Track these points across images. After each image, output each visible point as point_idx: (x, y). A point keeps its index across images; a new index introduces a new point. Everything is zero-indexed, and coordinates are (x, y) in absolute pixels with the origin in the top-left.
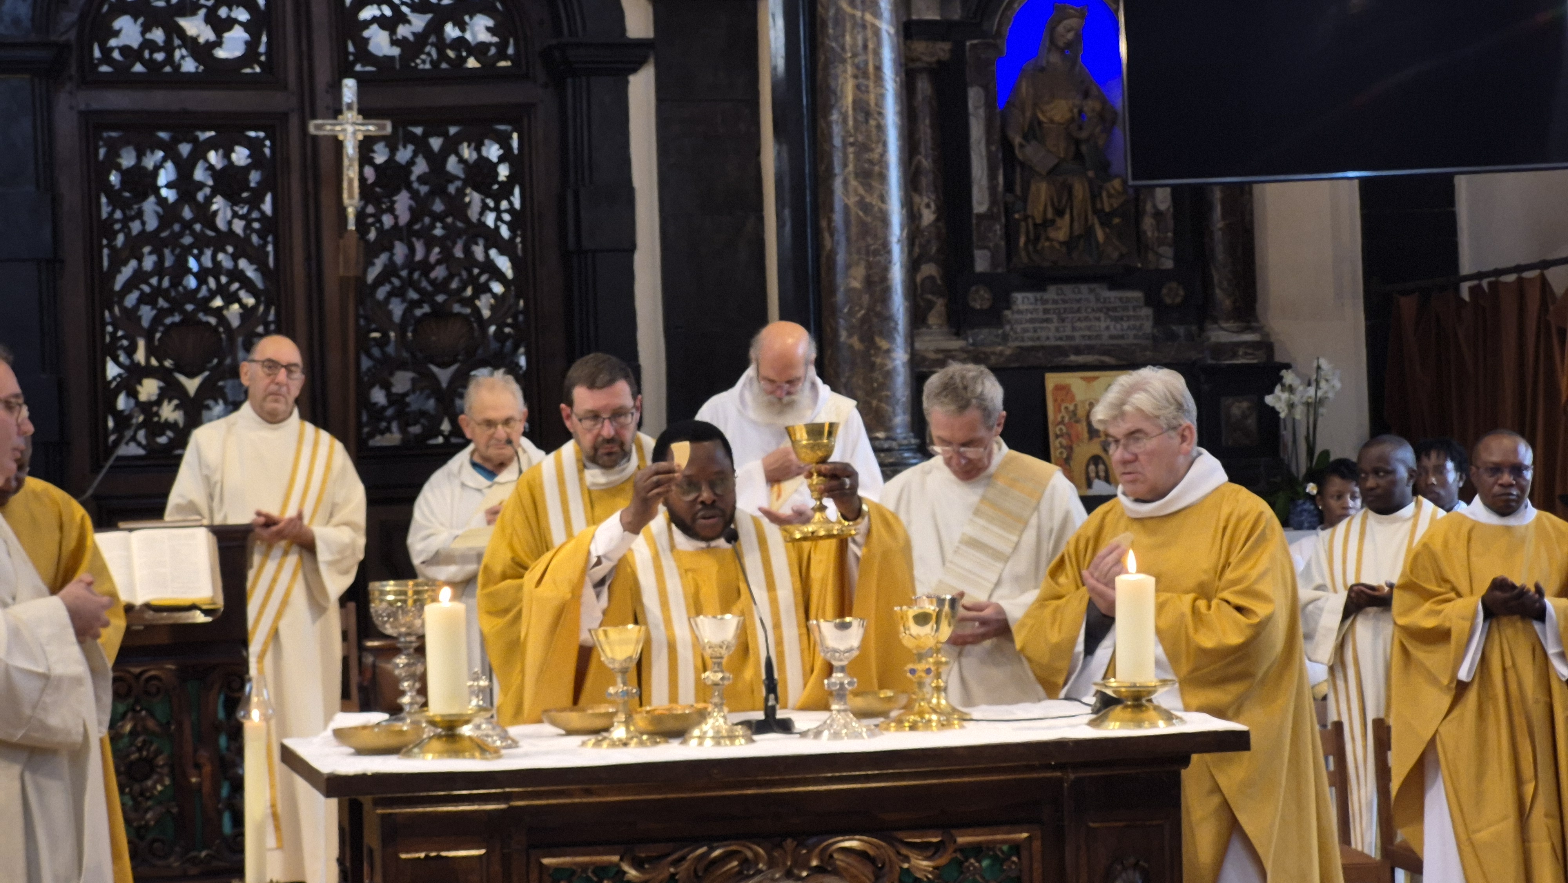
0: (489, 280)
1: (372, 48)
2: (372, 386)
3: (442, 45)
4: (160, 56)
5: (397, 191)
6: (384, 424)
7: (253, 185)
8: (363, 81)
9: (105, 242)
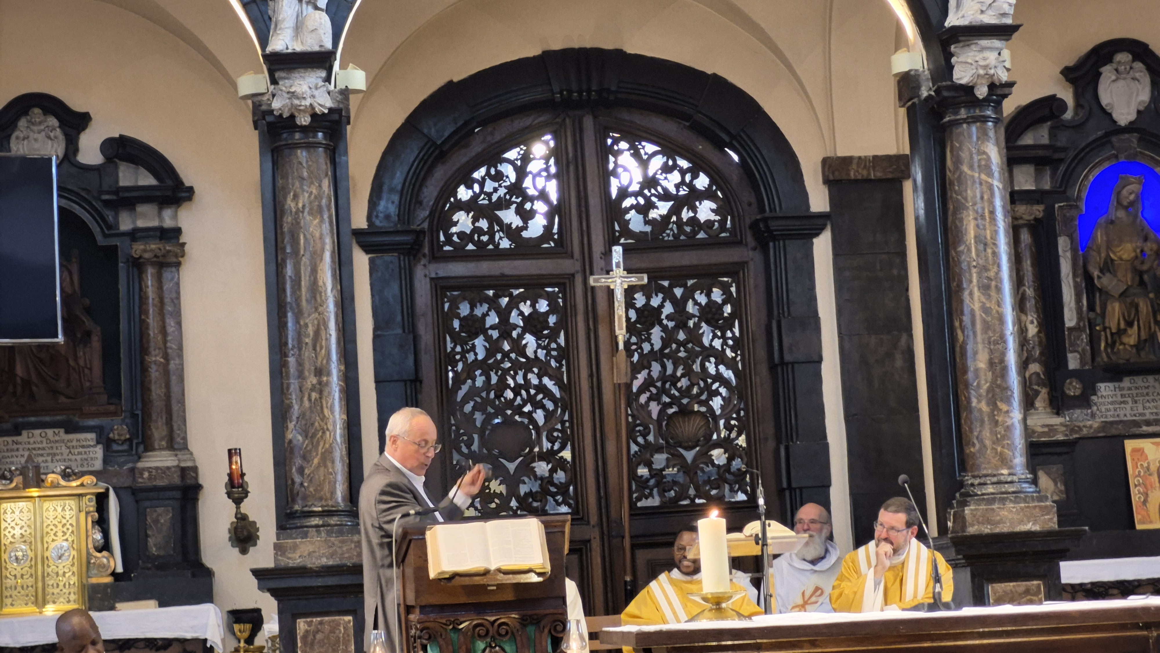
0: (720, 386)
1: (630, 226)
2: (639, 464)
3: (680, 223)
4: (485, 238)
5: (653, 326)
6: (647, 491)
7: (551, 324)
8: (627, 250)
9: (450, 368)
